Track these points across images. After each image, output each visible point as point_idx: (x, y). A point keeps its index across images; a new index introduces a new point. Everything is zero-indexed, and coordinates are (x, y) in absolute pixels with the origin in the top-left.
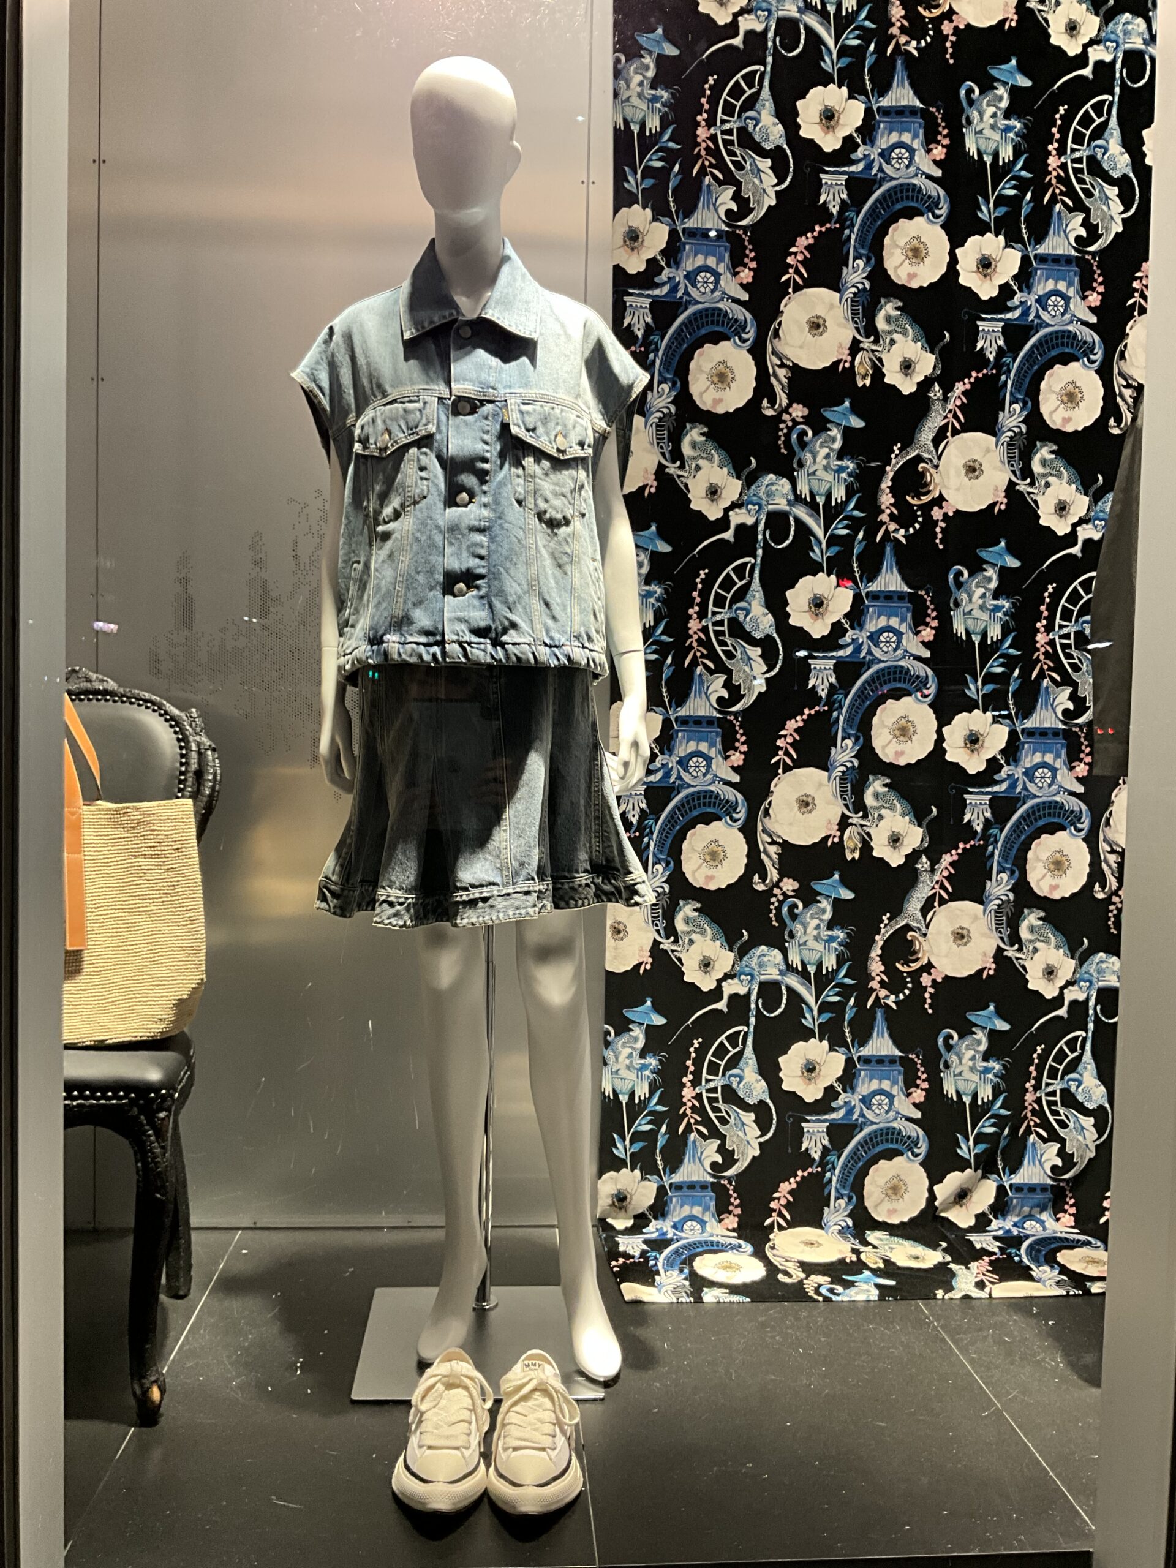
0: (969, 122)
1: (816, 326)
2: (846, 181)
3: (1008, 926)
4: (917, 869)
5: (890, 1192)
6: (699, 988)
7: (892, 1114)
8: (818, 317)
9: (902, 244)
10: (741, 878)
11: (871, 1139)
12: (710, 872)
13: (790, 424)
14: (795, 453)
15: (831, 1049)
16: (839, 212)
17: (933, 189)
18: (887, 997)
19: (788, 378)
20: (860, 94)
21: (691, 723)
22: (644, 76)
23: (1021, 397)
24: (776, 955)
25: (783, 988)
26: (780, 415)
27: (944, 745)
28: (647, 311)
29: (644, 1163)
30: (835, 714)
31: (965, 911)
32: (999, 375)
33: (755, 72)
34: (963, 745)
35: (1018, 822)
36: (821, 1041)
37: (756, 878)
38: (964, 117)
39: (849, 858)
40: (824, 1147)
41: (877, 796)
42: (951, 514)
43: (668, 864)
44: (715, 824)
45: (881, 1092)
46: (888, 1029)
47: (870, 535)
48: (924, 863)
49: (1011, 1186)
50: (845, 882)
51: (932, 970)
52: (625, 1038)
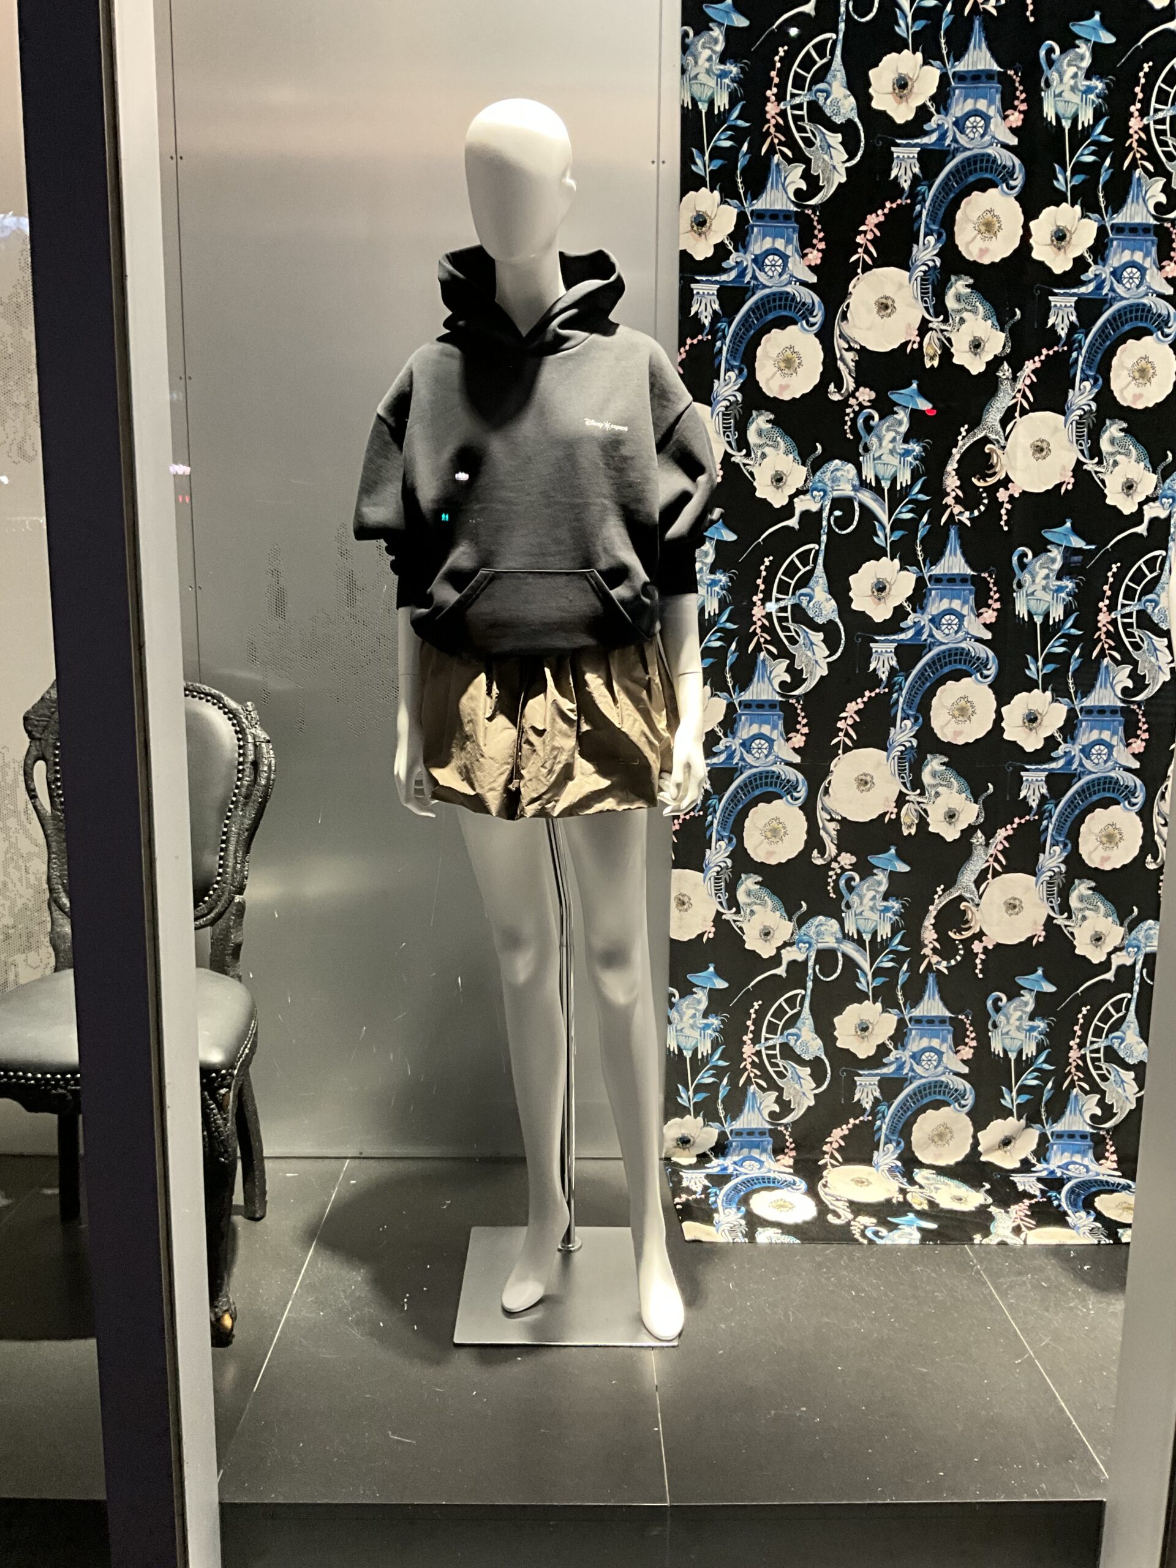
0: (1048, 84)
1: (884, 307)
2: (919, 153)
3: (1059, 896)
4: (972, 844)
5: (936, 1139)
6: (760, 956)
7: (940, 1069)
8: (887, 298)
9: (975, 219)
10: (800, 853)
11: (920, 1092)
12: (773, 848)
13: (857, 408)
14: (861, 438)
15: (884, 1011)
16: (911, 187)
17: (1008, 159)
18: (938, 963)
19: (856, 362)
20: (934, 60)
21: (754, 707)
22: (713, 51)
23: (1092, 374)
24: (834, 924)
25: (839, 955)
26: (846, 399)
27: (1003, 724)
28: (715, 297)
29: (707, 1111)
30: (895, 696)
31: (1018, 883)
32: (1070, 351)
33: (826, 41)
34: (1021, 723)
35: (1073, 796)
36: (874, 1003)
37: (815, 853)
38: (1043, 80)
39: (906, 833)
40: (875, 1098)
41: (934, 775)
42: (1017, 495)
43: (730, 840)
44: (776, 802)
45: (931, 1049)
46: (939, 992)
47: (934, 519)
48: (979, 837)
49: (1052, 1134)
50: (900, 856)
51: (984, 938)
52: (689, 999)
